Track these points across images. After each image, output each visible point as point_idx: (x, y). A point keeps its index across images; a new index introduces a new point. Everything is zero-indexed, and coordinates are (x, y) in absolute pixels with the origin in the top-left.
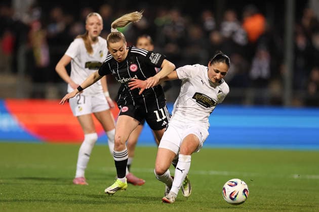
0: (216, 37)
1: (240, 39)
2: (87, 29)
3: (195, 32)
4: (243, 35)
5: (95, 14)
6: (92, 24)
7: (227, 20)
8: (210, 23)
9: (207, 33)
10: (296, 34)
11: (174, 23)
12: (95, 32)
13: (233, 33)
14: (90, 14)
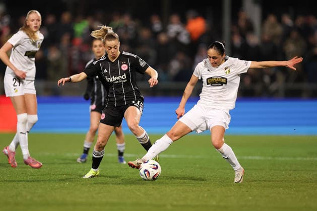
0: (163, 38)
1: (184, 39)
2: (28, 24)
3: (145, 34)
4: (186, 35)
5: (34, 11)
6: (33, 20)
7: (172, 23)
8: (157, 26)
9: (155, 35)
10: (232, 33)
11: (126, 26)
12: (35, 27)
13: (178, 34)
14: (30, 12)
